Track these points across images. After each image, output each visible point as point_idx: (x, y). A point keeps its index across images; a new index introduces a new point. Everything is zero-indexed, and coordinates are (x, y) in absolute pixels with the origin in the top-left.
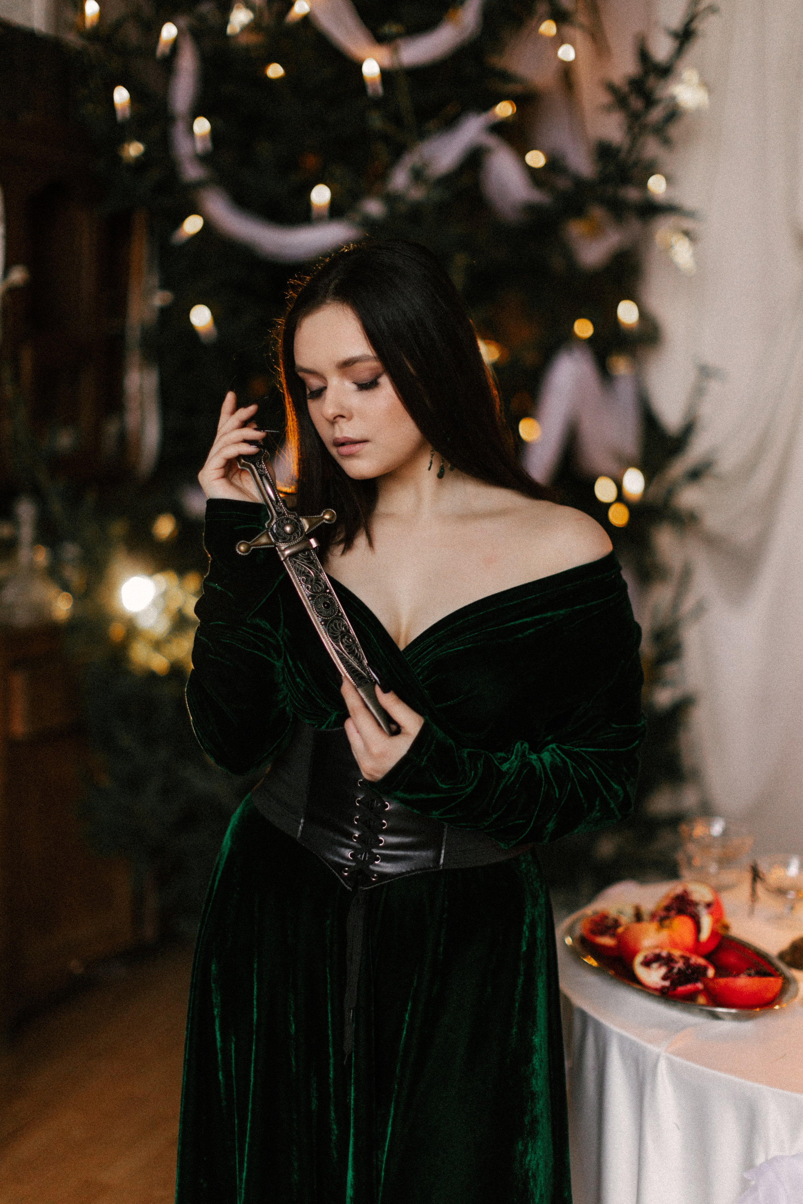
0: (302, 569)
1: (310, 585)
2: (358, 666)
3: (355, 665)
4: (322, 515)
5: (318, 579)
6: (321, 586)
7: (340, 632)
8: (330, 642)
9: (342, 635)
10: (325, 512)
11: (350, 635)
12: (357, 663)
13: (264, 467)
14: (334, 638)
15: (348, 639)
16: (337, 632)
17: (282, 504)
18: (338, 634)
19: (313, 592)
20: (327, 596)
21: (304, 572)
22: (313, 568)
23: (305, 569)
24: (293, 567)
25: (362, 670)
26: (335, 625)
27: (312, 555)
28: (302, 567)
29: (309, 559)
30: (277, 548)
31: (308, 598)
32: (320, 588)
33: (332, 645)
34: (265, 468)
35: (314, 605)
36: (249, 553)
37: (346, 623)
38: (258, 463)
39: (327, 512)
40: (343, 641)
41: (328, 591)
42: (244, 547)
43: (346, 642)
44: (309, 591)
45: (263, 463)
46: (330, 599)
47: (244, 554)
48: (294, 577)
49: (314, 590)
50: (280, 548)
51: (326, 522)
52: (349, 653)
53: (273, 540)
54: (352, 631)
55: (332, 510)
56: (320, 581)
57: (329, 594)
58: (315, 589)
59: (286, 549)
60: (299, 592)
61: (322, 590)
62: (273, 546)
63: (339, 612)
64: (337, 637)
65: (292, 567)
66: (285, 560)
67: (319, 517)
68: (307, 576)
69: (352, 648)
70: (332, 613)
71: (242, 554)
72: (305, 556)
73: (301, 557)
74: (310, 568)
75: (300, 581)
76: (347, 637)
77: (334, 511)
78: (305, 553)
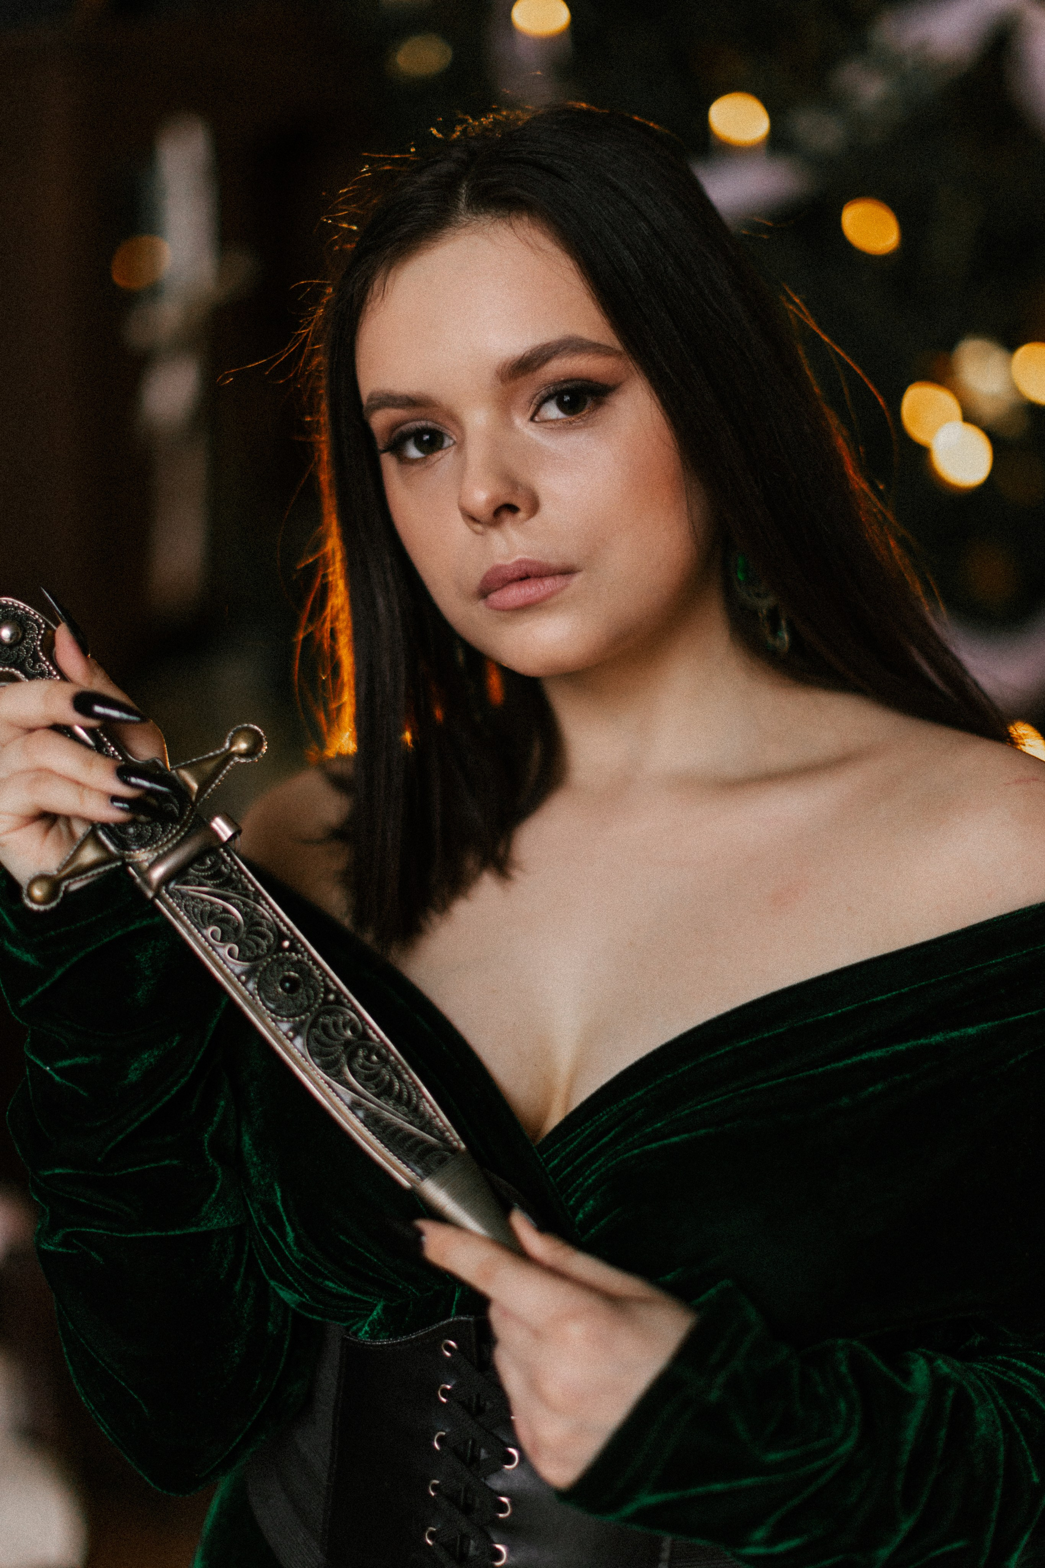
0: (205, 906)
1: (236, 943)
2: (411, 1123)
3: (399, 1121)
4: (227, 745)
5: (253, 921)
6: (263, 936)
7: (341, 1045)
8: (322, 1078)
9: (349, 1050)
10: (233, 736)
11: (371, 1044)
12: (405, 1115)
13: (48, 667)
14: (330, 1067)
15: (368, 1058)
16: (333, 1046)
17: (113, 749)
18: (336, 1051)
19: (248, 960)
20: (288, 959)
21: (212, 914)
22: (232, 895)
23: (212, 903)
24: (180, 907)
25: (422, 1129)
26: (325, 1028)
27: (224, 862)
28: (203, 900)
29: (218, 874)
30: (131, 869)
31: (238, 977)
32: (264, 943)
33: (330, 1086)
34: (51, 668)
35: (256, 992)
36: (58, 900)
37: (353, 1015)
38: (29, 664)
39: (238, 733)
40: (356, 1066)
41: (286, 944)
42: (41, 890)
43: (363, 1067)
44: (238, 959)
45: (44, 659)
46: (298, 965)
47: (48, 907)
48: (191, 933)
49: (248, 954)
50: (139, 868)
51: (243, 761)
52: (378, 1096)
53: (112, 848)
54: (377, 1032)
55: (252, 726)
56: (260, 924)
57: (290, 954)
58: (250, 948)
59: (153, 865)
60: (214, 970)
61: (269, 948)
62: (119, 864)
63: (328, 991)
64: (337, 1061)
65: (178, 909)
66: (158, 895)
67: (222, 753)
68: (226, 921)
69: (383, 1080)
70: (309, 998)
71: (42, 908)
72: (209, 869)
73: (197, 877)
74: (226, 899)
75: (207, 940)
76: (363, 1052)
77: (256, 728)
78: (204, 863)
